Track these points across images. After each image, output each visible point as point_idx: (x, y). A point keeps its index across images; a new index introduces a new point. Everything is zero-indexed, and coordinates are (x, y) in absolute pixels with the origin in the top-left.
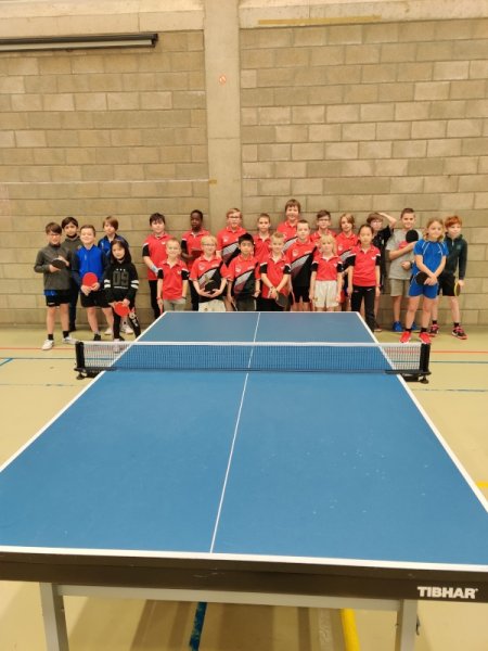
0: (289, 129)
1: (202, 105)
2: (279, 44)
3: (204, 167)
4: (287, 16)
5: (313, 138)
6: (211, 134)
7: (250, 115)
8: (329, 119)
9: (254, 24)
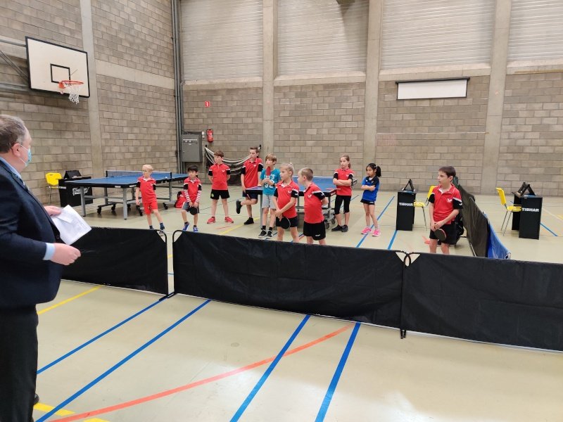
0: (525, 112)
1: (486, 103)
2: (524, 80)
3: (484, 127)
4: (528, 70)
5: (536, 115)
6: (488, 114)
7: (508, 107)
8: (544, 108)
9: (513, 72)
